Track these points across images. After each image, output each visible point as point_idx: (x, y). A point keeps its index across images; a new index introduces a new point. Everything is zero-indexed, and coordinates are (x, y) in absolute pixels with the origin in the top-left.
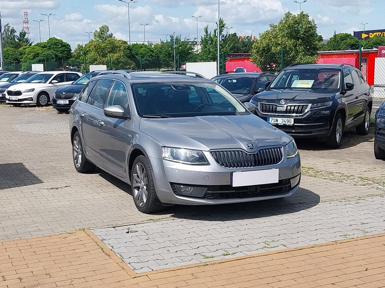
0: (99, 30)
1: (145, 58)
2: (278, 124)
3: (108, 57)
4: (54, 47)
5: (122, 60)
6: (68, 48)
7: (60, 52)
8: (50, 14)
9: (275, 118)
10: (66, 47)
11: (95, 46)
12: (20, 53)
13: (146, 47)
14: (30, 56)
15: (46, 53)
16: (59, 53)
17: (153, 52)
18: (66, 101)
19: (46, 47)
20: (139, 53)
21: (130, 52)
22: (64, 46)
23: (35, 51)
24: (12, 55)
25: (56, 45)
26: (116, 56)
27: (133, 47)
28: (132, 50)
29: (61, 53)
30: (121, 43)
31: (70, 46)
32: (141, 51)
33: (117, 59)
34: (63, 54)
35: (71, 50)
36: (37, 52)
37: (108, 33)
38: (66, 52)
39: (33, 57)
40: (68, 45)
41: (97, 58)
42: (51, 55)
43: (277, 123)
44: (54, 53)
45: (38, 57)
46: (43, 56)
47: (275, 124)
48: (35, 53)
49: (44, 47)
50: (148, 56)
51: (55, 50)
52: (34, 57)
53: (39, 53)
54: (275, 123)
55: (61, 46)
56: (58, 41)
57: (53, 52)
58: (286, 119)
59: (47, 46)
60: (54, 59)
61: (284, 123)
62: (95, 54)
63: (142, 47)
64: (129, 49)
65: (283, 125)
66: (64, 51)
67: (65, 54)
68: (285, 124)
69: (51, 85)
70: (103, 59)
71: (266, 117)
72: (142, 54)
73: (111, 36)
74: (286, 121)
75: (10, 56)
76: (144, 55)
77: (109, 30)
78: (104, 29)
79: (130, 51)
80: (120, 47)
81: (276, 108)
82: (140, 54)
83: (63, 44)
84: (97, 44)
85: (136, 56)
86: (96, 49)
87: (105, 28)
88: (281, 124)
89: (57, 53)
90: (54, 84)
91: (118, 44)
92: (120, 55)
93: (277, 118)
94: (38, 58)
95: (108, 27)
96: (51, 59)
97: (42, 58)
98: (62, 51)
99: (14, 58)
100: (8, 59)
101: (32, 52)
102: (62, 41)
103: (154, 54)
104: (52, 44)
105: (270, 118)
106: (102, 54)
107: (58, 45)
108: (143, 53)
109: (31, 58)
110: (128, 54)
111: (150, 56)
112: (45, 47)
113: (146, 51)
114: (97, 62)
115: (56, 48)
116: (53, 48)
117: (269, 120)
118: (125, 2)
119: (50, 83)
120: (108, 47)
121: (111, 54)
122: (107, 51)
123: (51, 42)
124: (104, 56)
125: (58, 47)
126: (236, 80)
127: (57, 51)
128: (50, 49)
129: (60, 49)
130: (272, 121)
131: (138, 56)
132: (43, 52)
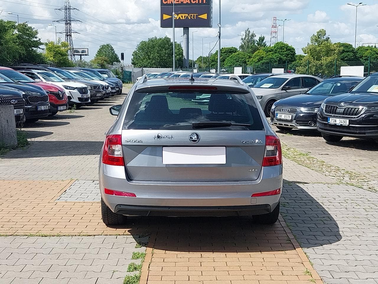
0: (316, 34)
2: (336, 124)
3: (322, 60)
4: (279, 51)
6: (292, 52)
7: (284, 56)
8: (285, 20)
9: (334, 119)
10: (291, 51)
11: (310, 50)
12: (248, 57)
13: (372, 50)
14: (255, 59)
15: (270, 56)
16: (284, 57)
20: (364, 56)
22: (289, 50)
23: (260, 55)
24: (242, 58)
25: (282, 49)
26: (329, 59)
27: (358, 50)
28: (357, 53)
30: (336, 47)
31: (294, 50)
32: (366, 53)
33: (331, 61)
34: (287, 57)
35: (296, 54)
36: (262, 56)
37: (325, 37)
38: (290, 55)
41: (312, 61)
42: (274, 58)
43: (335, 123)
44: (279, 56)
45: (262, 60)
46: (266, 59)
48: (260, 57)
49: (270, 51)
51: (280, 54)
52: (259, 60)
53: (263, 57)
55: (286, 50)
56: (284, 46)
57: (278, 56)
58: (343, 120)
59: (273, 50)
60: (276, 62)
61: (341, 123)
62: (310, 57)
63: (367, 50)
64: (352, 52)
65: (340, 125)
66: (288, 55)
67: (289, 58)
68: (342, 125)
70: (316, 62)
71: (328, 118)
72: (366, 56)
73: (328, 39)
74: (343, 122)
75: (240, 59)
77: (326, 34)
78: (322, 33)
79: (354, 54)
80: (335, 50)
81: (336, 109)
82: (365, 57)
83: (289, 48)
84: (313, 48)
86: (311, 53)
88: (339, 125)
89: (282, 57)
91: (333, 48)
92: (334, 58)
93: (335, 119)
95: (325, 32)
96: (274, 62)
97: (265, 61)
99: (244, 61)
101: (257, 56)
102: (287, 45)
104: (278, 48)
105: (331, 118)
106: (316, 57)
107: (283, 49)
108: (368, 56)
109: (256, 61)
111: (375, 58)
112: (272, 51)
113: (371, 53)
114: (311, 65)
115: (281, 52)
117: (330, 120)
118: (354, 5)
120: (323, 50)
121: (325, 57)
122: (321, 55)
123: (278, 46)
124: (319, 59)
125: (284, 51)
126: (340, 84)
127: (282, 55)
128: (276, 53)
129: (284, 53)
130: (332, 121)
131: (363, 59)
132: (267, 56)
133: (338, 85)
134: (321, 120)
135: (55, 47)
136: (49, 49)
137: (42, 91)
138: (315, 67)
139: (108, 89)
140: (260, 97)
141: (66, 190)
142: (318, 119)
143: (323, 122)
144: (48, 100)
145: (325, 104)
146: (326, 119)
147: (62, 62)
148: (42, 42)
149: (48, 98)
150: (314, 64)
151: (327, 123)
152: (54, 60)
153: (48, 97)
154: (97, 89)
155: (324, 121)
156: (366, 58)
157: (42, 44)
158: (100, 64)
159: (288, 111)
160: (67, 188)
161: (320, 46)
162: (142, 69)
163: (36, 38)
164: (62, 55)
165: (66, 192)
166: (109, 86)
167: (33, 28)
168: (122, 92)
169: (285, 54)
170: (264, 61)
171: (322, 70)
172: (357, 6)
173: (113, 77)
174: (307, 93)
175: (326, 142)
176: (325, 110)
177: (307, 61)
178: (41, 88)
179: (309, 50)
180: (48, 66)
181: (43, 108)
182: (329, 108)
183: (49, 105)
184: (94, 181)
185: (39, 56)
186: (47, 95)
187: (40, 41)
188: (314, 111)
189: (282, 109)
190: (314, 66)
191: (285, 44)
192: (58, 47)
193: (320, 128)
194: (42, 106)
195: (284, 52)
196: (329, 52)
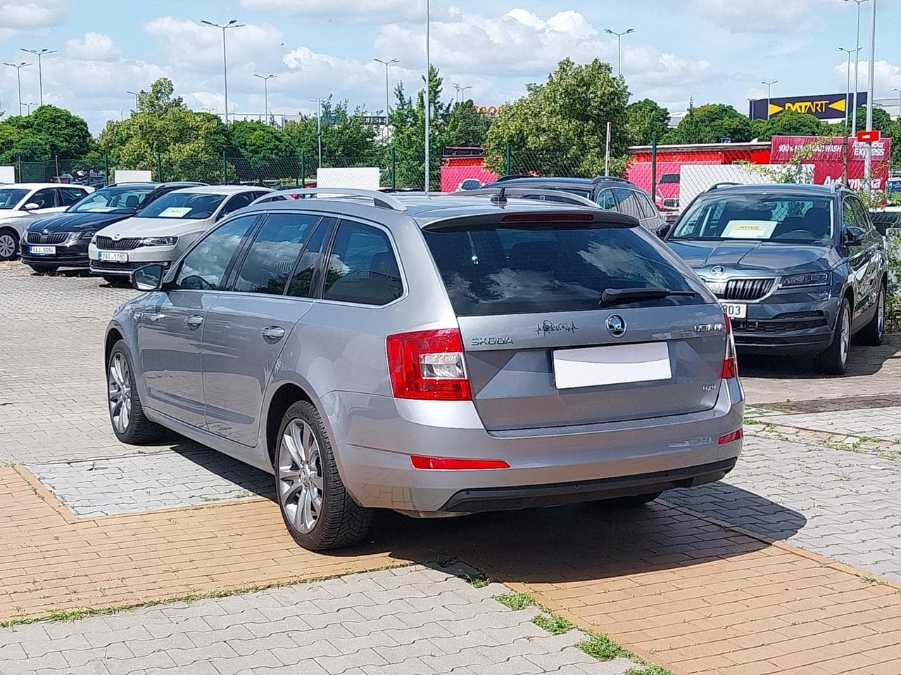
0: (149, 91)
1: (261, 156)
3: (170, 152)
4: (49, 127)
5: (203, 157)
6: (81, 130)
7: (62, 139)
8: (43, 51)
10: (78, 127)
11: (141, 127)
13: (264, 130)
15: (30, 139)
16: (62, 142)
17: (280, 141)
18: (51, 247)
19: (31, 127)
20: (248, 143)
21: (227, 141)
22: (74, 125)
25: (54, 122)
26: (188, 148)
27: (234, 129)
28: (232, 136)
29: (66, 141)
30: (201, 121)
31: (85, 125)
32: (253, 138)
33: (192, 156)
34: (69, 142)
35: (90, 135)
36: (9, 138)
37: (172, 97)
38: (77, 138)
40: (82, 123)
41: (146, 154)
42: (40, 145)
44: (50, 140)
45: (10, 150)
46: (21, 147)
48: (4, 141)
49: (25, 127)
50: (269, 149)
51: (51, 134)
53: (12, 142)
55: (65, 125)
56: (59, 114)
57: (48, 139)
59: (32, 125)
60: (47, 154)
62: (141, 144)
63: (255, 130)
64: (223, 134)
66: (72, 137)
67: (74, 144)
69: (25, 213)
72: (254, 144)
73: (178, 103)
76: (259, 147)
77: (173, 90)
78: (162, 88)
79: (226, 139)
80: (198, 128)
82: (250, 146)
83: (72, 120)
84: (145, 122)
85: (241, 150)
86: (142, 133)
87: (164, 84)
89: (56, 142)
90: (30, 211)
91: (194, 123)
92: (199, 147)
94: (11, 153)
95: (170, 84)
96: (42, 154)
97: (19, 151)
98: (68, 136)
102: (68, 114)
103: (282, 146)
104: (46, 121)
106: (157, 145)
107: (59, 123)
108: (258, 143)
110: (222, 144)
111: (274, 149)
112: (28, 127)
113: (264, 137)
114: (146, 163)
115: (54, 129)
116: (48, 129)
118: (217, 25)
119: (23, 208)
120: (170, 128)
121: (177, 144)
122: (168, 139)
123: (45, 115)
124: (162, 148)
125: (60, 126)
127: (57, 136)
128: (40, 131)
129: (62, 132)
131: (246, 150)
132: (22, 138)
138: (156, 168)
140: (171, 239)
150: (154, 160)
156: (253, 148)
161: (161, 117)
169: (65, 134)
170: (14, 151)
171: (173, 176)
172: (224, 28)
177: (135, 153)
179: (138, 126)
190: (154, 166)
191: (61, 111)
195: (60, 129)
196: (184, 133)
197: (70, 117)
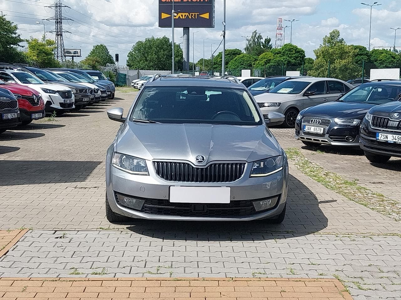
0: (329, 36)
1: (385, 65)
2: (388, 141)
3: (335, 63)
5: (351, 66)
6: (302, 54)
7: (293, 58)
8: (293, 20)
9: (385, 134)
10: (301, 53)
11: (323, 52)
12: (254, 59)
13: (387, 54)
14: (262, 62)
15: (278, 59)
16: (293, 60)
17: (394, 58)
20: (378, 59)
21: (369, 58)
22: (298, 52)
23: (267, 57)
24: (247, 61)
25: (290, 51)
26: (343, 62)
27: (373, 53)
28: (371, 56)
30: (351, 49)
31: (304, 52)
32: (381, 57)
33: (345, 65)
34: (296, 60)
35: (305, 56)
36: (269, 58)
37: (339, 38)
38: (299, 58)
39: (264, 63)
41: (324, 64)
42: (282, 61)
43: (386, 140)
44: (287, 59)
45: (269, 63)
46: (274, 62)
47: (385, 141)
48: (267, 59)
49: (278, 54)
50: (389, 62)
51: (288, 56)
52: (266, 63)
53: (270, 60)
54: (385, 139)
55: (295, 52)
56: (292, 48)
58: (397, 136)
59: (281, 53)
61: (394, 140)
62: (322, 60)
63: (382, 53)
64: (367, 55)
65: (393, 142)
66: (297, 57)
67: (298, 61)
68: (396, 142)
71: (376, 133)
72: (381, 60)
73: (342, 40)
74: (397, 139)
75: (245, 62)
76: (384, 61)
77: (339, 35)
78: (334, 35)
79: (368, 58)
80: (350, 52)
81: (388, 122)
82: (380, 61)
83: (298, 50)
84: (325, 50)
85: (375, 63)
86: (323, 55)
87: (336, 33)
88: (391, 142)
89: (290, 60)
91: (348, 50)
92: (349, 61)
93: (387, 135)
94: (269, 64)
95: (338, 32)
97: (273, 64)
99: (249, 64)
100: (243, 64)
101: (264, 59)
102: (296, 47)
103: (395, 60)
104: (286, 51)
105: (380, 134)
106: (330, 60)
107: (292, 51)
108: (383, 59)
109: (262, 64)
111: (391, 62)
112: (279, 54)
113: (386, 57)
114: (323, 69)
115: (290, 54)
116: (287, 54)
117: (379, 136)
118: (368, 5)
120: (336, 52)
121: (338, 60)
122: (335, 57)
123: (286, 48)
124: (332, 62)
125: (292, 53)
126: (381, 89)
127: (291, 57)
128: (284, 55)
129: (293, 55)
130: (381, 137)
132: (275, 58)
133: (378, 91)
134: (366, 135)
135: (39, 45)
136: (32, 47)
137: (10, 95)
138: (328, 71)
139: (98, 94)
140: (278, 103)
141: (8, 251)
142: (361, 133)
143: (369, 138)
144: (17, 107)
145: (372, 115)
146: (374, 134)
147: (46, 61)
148: (22, 39)
149: (17, 104)
150: (327, 67)
151: (375, 139)
152: (37, 59)
153: (18, 102)
154: (84, 93)
155: (371, 137)
157: (22, 41)
158: (91, 65)
159: (318, 123)
160: (10, 247)
161: (333, 47)
162: (138, 71)
163: (15, 33)
164: (47, 54)
165: (6, 255)
166: (99, 90)
167: (12, 23)
168: (115, 97)
170: (271, 64)
171: (335, 75)
172: (371, 6)
173: (104, 80)
174: (340, 100)
175: (370, 164)
176: (372, 122)
177: (319, 64)
178: (9, 91)
179: (321, 52)
180: (27, 66)
181: (10, 116)
182: (377, 121)
183: (19, 112)
184: (56, 231)
185: (18, 55)
186: (17, 100)
187: (20, 37)
188: (352, 123)
189: (311, 120)
190: (327, 70)
191: (293, 46)
192: (43, 45)
193: (364, 146)
194: (9, 114)
196: (343, 54)
197: (297, 49)
